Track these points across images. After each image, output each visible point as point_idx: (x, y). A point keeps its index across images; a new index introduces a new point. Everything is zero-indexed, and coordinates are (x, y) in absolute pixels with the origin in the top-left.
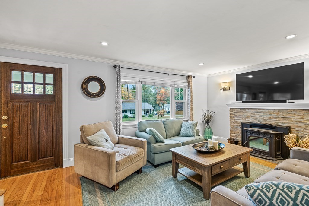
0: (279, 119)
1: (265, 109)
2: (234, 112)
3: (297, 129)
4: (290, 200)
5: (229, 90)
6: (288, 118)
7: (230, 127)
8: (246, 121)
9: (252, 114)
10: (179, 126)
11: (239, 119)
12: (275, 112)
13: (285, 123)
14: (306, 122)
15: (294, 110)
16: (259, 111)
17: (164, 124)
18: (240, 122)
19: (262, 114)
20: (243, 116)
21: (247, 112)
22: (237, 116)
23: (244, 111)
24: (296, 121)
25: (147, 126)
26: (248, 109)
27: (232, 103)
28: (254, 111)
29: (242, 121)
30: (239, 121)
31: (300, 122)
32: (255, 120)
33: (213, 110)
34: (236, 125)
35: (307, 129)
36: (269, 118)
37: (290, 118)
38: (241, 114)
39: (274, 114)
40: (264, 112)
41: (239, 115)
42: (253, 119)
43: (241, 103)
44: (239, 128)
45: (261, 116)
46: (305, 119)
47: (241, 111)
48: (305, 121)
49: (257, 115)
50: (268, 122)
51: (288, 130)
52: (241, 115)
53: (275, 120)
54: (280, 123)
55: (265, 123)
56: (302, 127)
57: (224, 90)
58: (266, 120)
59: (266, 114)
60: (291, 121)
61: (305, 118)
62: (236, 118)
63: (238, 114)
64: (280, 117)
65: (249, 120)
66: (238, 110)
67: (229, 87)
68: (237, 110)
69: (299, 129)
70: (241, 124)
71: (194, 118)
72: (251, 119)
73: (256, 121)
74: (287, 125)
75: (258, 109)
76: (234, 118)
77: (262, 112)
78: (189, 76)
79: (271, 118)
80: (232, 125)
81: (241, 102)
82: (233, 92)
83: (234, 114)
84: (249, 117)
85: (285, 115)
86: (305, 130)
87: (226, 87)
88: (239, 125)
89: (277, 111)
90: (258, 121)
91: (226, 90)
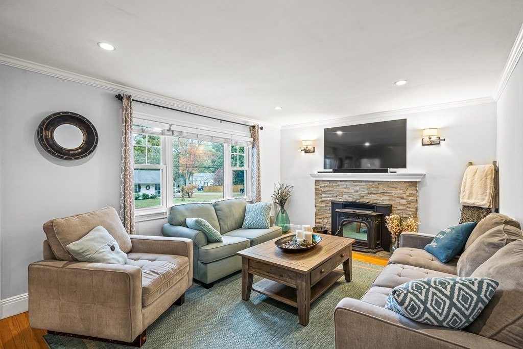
0: (379, 195)
1: (361, 181)
2: (321, 186)
3: (399, 207)
4: (446, 299)
5: (314, 152)
6: (389, 193)
7: (314, 210)
8: (337, 200)
9: (345, 188)
10: (241, 211)
11: (328, 197)
12: (373, 186)
13: (386, 200)
14: (408, 198)
15: (396, 182)
16: (354, 183)
17: (216, 210)
18: (329, 201)
19: (358, 188)
20: (333, 192)
21: (339, 186)
22: (325, 192)
23: (335, 184)
24: (398, 197)
25: (186, 213)
26: (341, 181)
27: (318, 172)
28: (348, 184)
29: (332, 199)
30: (328, 199)
31: (402, 198)
32: (349, 197)
33: (290, 183)
34: (324, 205)
35: (409, 208)
36: (367, 194)
37: (391, 193)
38: (331, 189)
39: (373, 187)
40: (361, 185)
41: (328, 191)
42: (346, 196)
43: (331, 172)
44: (328, 210)
45: (357, 191)
47: (331, 184)
48: (407, 196)
49: (352, 190)
50: (366, 200)
51: (388, 209)
52: (330, 191)
53: (373, 196)
54: (380, 200)
55: (361, 201)
56: (404, 205)
57: (306, 152)
58: (362, 197)
59: (363, 188)
60: (393, 197)
61: (408, 193)
62: (323, 195)
63: (327, 189)
64: (379, 192)
65: (341, 197)
66: (327, 183)
67: (314, 148)
68: (325, 182)
69: (401, 207)
70: (330, 205)
71: (262, 197)
72: (344, 196)
73: (350, 200)
74: (388, 203)
76: (321, 195)
77: (357, 185)
78: (254, 127)
79: (369, 194)
80: (318, 206)
81: (331, 170)
82: (319, 155)
83: (321, 189)
84: (341, 194)
85: (385, 189)
86: (408, 209)
87: (310, 148)
88: (328, 206)
89: (377, 183)
90: (354, 198)
91: (309, 152)
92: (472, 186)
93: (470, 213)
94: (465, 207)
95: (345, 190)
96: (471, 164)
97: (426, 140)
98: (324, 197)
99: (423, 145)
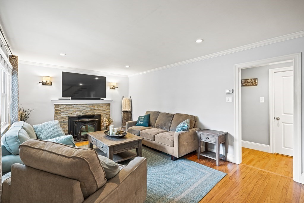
0: (95, 110)
1: (86, 104)
2: (60, 108)
3: (103, 115)
5: (51, 85)
8: (72, 115)
9: (77, 108)
11: (66, 114)
13: (98, 113)
15: (102, 104)
16: (83, 105)
18: (66, 117)
19: (85, 108)
20: (70, 111)
21: (73, 107)
22: (63, 112)
23: (71, 106)
24: (103, 111)
26: (74, 104)
28: (79, 105)
29: (68, 115)
30: (66, 116)
31: (105, 111)
32: (80, 113)
34: (63, 120)
37: (100, 109)
38: (67, 109)
39: (92, 107)
40: (86, 106)
41: (66, 110)
42: (78, 113)
43: (70, 99)
44: (65, 122)
45: (84, 110)
46: (107, 109)
47: (68, 106)
49: (81, 109)
50: (89, 114)
51: (99, 116)
53: (93, 111)
55: (87, 114)
56: (105, 114)
57: (43, 84)
58: (87, 112)
59: (88, 108)
60: (101, 110)
62: (62, 114)
63: (65, 109)
64: (95, 109)
65: (75, 114)
66: (65, 106)
67: (51, 82)
68: (63, 105)
69: (104, 115)
70: (68, 118)
72: (76, 112)
74: (99, 114)
75: (82, 104)
76: (60, 113)
79: (90, 110)
82: (57, 89)
83: (60, 110)
84: (75, 112)
85: (98, 107)
87: (48, 82)
88: (66, 120)
89: (94, 105)
90: (82, 113)
91: (47, 85)
92: (125, 105)
93: (125, 114)
94: (123, 112)
95: (77, 109)
96: (123, 97)
97: (112, 87)
98: (63, 115)
99: (110, 89)
